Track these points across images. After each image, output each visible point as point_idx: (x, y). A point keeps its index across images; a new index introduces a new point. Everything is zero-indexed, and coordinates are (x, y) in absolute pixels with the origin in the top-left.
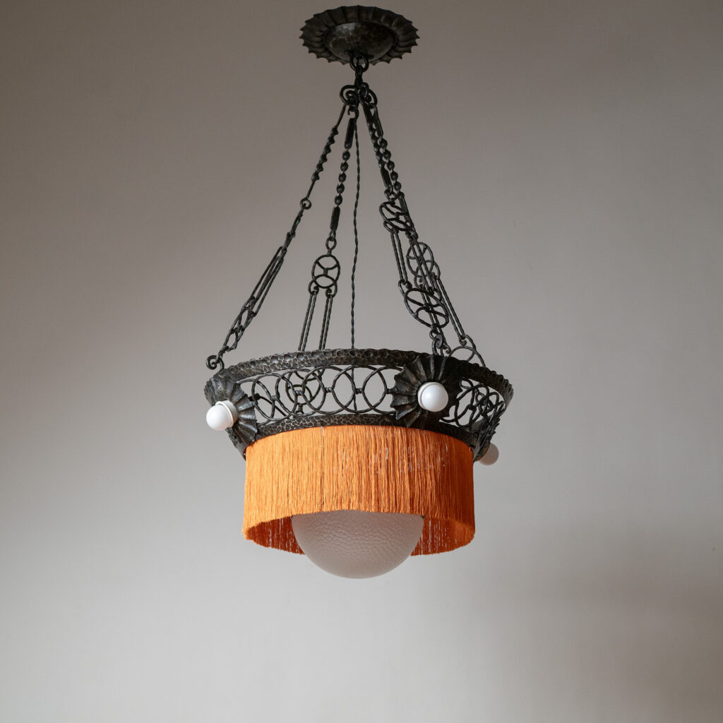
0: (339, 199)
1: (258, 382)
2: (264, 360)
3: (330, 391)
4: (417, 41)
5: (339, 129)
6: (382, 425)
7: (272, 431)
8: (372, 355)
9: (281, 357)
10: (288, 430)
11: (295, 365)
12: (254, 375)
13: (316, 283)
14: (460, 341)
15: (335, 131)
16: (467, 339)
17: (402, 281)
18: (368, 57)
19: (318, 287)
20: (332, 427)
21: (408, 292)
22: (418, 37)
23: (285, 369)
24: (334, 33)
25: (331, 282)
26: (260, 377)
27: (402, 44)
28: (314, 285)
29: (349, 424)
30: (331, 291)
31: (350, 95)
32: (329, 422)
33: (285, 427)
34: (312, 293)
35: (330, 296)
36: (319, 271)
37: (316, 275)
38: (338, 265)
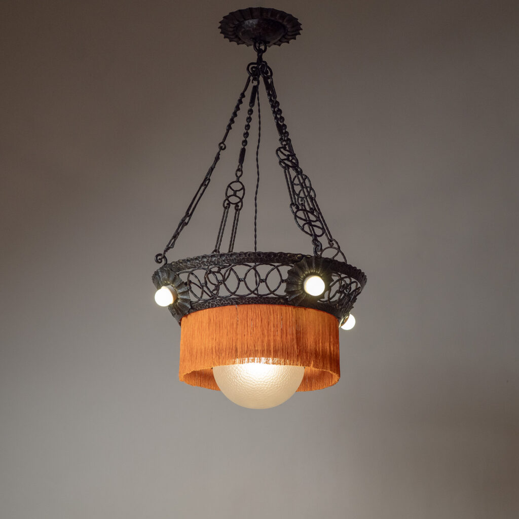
0: (245, 142)
1: (192, 274)
2: (196, 259)
3: (242, 281)
4: (301, 31)
5: (245, 93)
6: (279, 304)
7: (201, 307)
8: (273, 256)
9: (209, 257)
10: (212, 307)
11: (218, 262)
12: (189, 268)
13: (228, 201)
14: (329, 243)
15: (243, 95)
16: (333, 242)
17: (292, 204)
18: (266, 43)
19: (229, 204)
20: (244, 306)
21: (297, 211)
22: (302, 29)
23: (212, 265)
24: (243, 26)
25: (239, 200)
26: (193, 270)
27: (290, 34)
28: (227, 202)
29: (255, 303)
30: (238, 206)
31: (254, 69)
32: (242, 302)
33: (210, 305)
34: (225, 208)
35: (238, 210)
36: (230, 192)
37: (228, 195)
38: (243, 188)
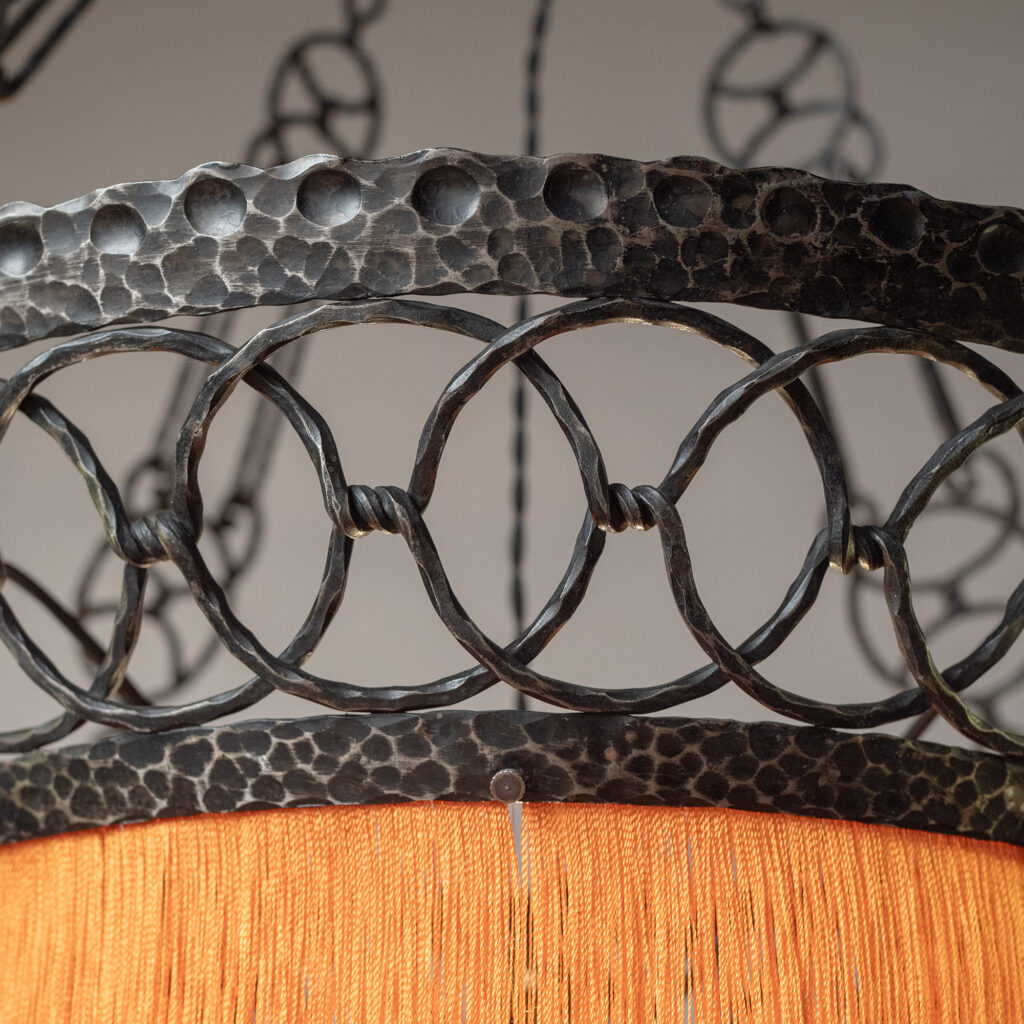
7: (85, 801)
32: (592, 773)
33: (201, 782)
36: (297, 97)
37: (283, 109)
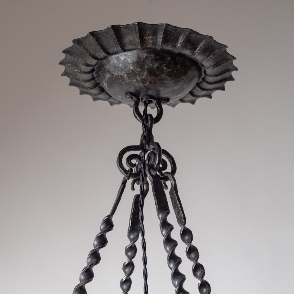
4: (234, 74)
5: (115, 219)
15: (108, 224)
18: (160, 101)
22: (236, 69)
24: (107, 67)
27: (210, 79)
31: (134, 161)
